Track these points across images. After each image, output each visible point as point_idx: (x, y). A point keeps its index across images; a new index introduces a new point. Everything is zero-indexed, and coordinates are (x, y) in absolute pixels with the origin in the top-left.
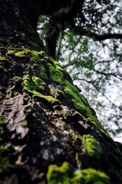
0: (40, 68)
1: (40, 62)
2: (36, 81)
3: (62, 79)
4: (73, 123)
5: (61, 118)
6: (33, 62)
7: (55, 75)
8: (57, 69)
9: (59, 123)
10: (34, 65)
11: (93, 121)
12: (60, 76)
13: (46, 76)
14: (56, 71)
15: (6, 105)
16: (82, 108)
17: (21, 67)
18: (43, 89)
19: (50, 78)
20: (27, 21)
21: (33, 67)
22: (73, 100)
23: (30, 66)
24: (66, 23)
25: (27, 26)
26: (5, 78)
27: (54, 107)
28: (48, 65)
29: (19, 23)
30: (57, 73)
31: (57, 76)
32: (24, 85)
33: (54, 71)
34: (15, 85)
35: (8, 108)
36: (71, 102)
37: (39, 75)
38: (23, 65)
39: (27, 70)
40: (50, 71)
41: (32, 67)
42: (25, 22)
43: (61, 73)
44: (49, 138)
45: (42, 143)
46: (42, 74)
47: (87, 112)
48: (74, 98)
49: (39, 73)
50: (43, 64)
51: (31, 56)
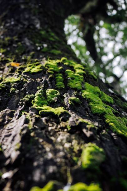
0: (57, 77)
1: (58, 71)
2: (50, 94)
3: (82, 82)
4: (77, 132)
5: (65, 130)
6: (50, 74)
7: (74, 81)
8: (77, 73)
9: (62, 136)
10: (49, 77)
11: (112, 122)
12: (79, 80)
13: (62, 85)
14: (75, 76)
15: (8, 130)
16: (100, 110)
17: (37, 82)
18: (56, 101)
19: (68, 85)
20: (49, 30)
21: (49, 79)
22: (91, 104)
23: (46, 79)
24: (97, 16)
25: (50, 35)
26: (17, 99)
27: (61, 119)
28: (67, 72)
29: (41, 35)
30: (76, 78)
31: (76, 80)
32: (34, 102)
33: (73, 76)
34: (24, 105)
35: (8, 132)
36: (89, 106)
37: (56, 85)
38: (39, 80)
39: (42, 84)
40: (68, 78)
41: (47, 80)
42: (47, 32)
43: (81, 76)
44: (43, 157)
45: (35, 164)
46: (59, 83)
47: (106, 114)
48: (92, 101)
49: (56, 83)
50: (60, 73)
51: (48, 67)
